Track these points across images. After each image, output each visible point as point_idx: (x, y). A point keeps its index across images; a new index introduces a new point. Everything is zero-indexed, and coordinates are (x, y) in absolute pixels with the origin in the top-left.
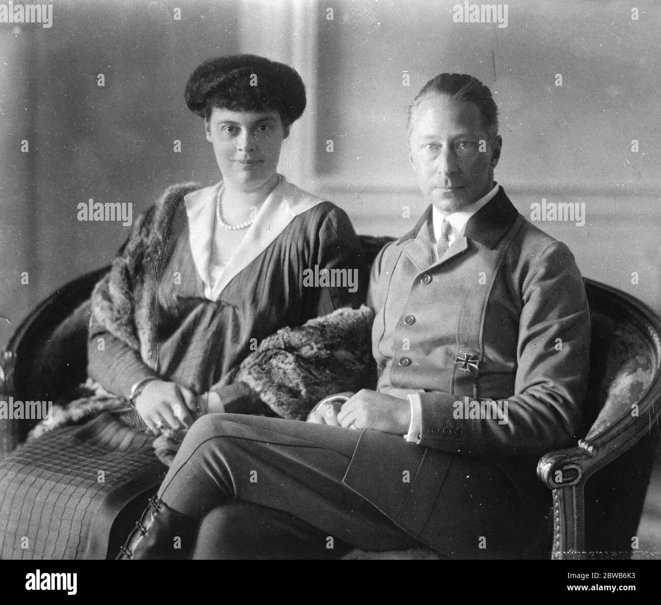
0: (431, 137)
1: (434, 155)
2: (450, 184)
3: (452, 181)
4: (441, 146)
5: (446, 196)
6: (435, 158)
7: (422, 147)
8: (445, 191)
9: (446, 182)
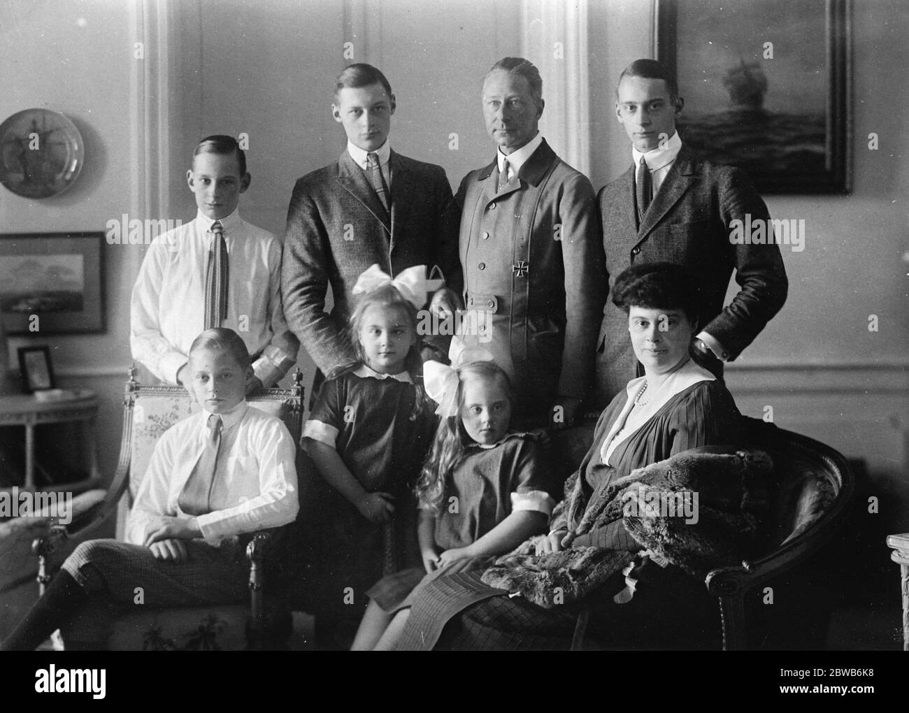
0: (493, 97)
1: (496, 108)
2: (505, 127)
3: (506, 126)
4: (500, 103)
5: (503, 135)
6: (496, 110)
7: (490, 103)
8: (501, 132)
9: (503, 126)
